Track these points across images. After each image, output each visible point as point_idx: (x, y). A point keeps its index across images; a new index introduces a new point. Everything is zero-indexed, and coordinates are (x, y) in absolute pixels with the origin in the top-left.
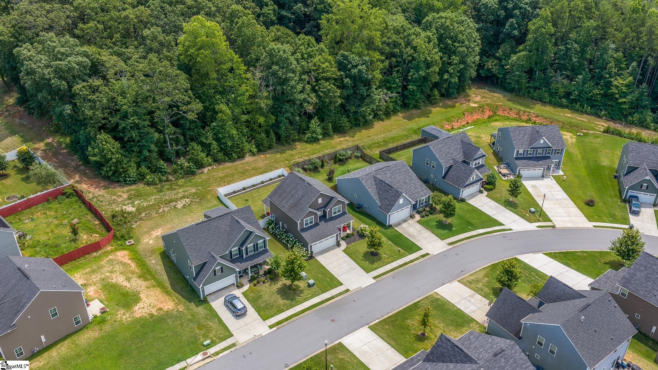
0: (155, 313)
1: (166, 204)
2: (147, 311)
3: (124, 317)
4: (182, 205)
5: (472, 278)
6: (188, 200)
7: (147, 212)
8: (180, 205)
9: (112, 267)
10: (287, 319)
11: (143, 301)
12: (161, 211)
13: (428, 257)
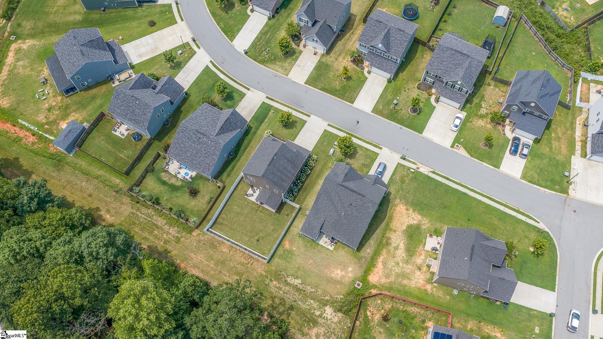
0: (411, 210)
1: (305, 291)
2: (413, 214)
3: (425, 223)
4: (296, 280)
5: (280, 70)
6: (289, 280)
7: (323, 298)
8: (300, 281)
9: (393, 268)
10: (371, 144)
11: (408, 223)
12: (313, 290)
13: (269, 96)
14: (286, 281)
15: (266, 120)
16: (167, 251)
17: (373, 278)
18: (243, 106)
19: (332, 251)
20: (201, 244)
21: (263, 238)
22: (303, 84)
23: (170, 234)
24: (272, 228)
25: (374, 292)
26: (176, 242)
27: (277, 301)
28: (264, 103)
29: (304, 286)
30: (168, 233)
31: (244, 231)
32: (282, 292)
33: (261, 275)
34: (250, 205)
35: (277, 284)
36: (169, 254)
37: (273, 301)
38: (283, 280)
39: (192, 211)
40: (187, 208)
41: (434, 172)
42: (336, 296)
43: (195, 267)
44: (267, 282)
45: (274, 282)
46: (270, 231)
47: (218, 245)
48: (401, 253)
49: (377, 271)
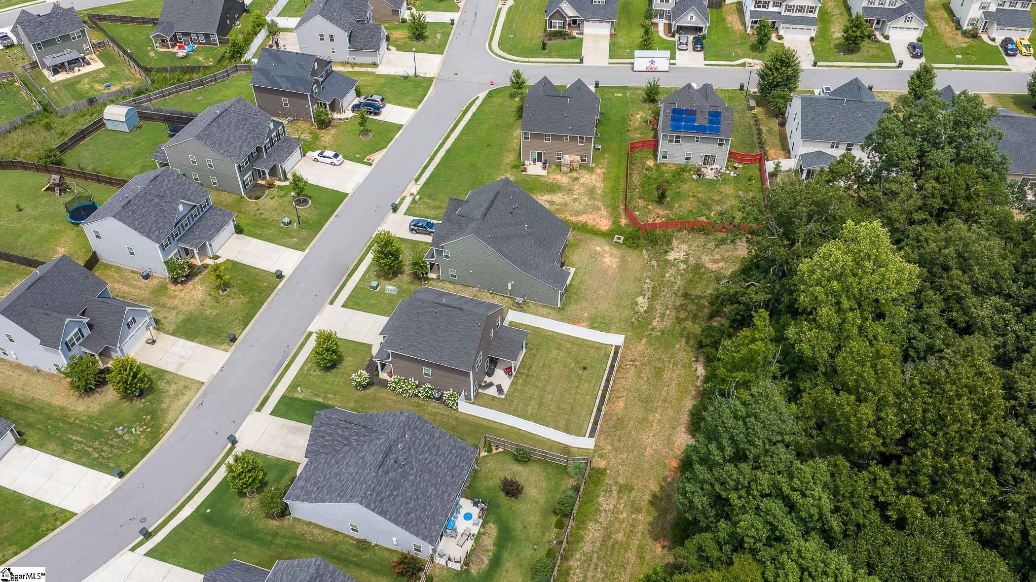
4: (640, 302)
5: (184, 399)
6: (643, 310)
9: (583, 203)
13: (257, 405)
14: (646, 312)
15: (320, 400)
16: (655, 500)
17: (605, 224)
18: (282, 448)
19: (577, 269)
20: (621, 445)
21: (578, 362)
22: (228, 354)
23: (615, 506)
24: (555, 352)
25: (623, 221)
26: (630, 491)
27: (683, 315)
28: (273, 413)
29: (646, 290)
30: (616, 511)
31: (573, 391)
32: (668, 312)
33: (648, 342)
34: (519, 387)
35: (657, 320)
36: (658, 494)
37: (686, 319)
38: (646, 315)
39: (550, 491)
40: (547, 501)
41: (417, 180)
42: (647, 258)
43: (669, 442)
44: (659, 333)
45: (655, 324)
46: (562, 354)
47: (615, 418)
48: (558, 198)
49: (592, 221)
